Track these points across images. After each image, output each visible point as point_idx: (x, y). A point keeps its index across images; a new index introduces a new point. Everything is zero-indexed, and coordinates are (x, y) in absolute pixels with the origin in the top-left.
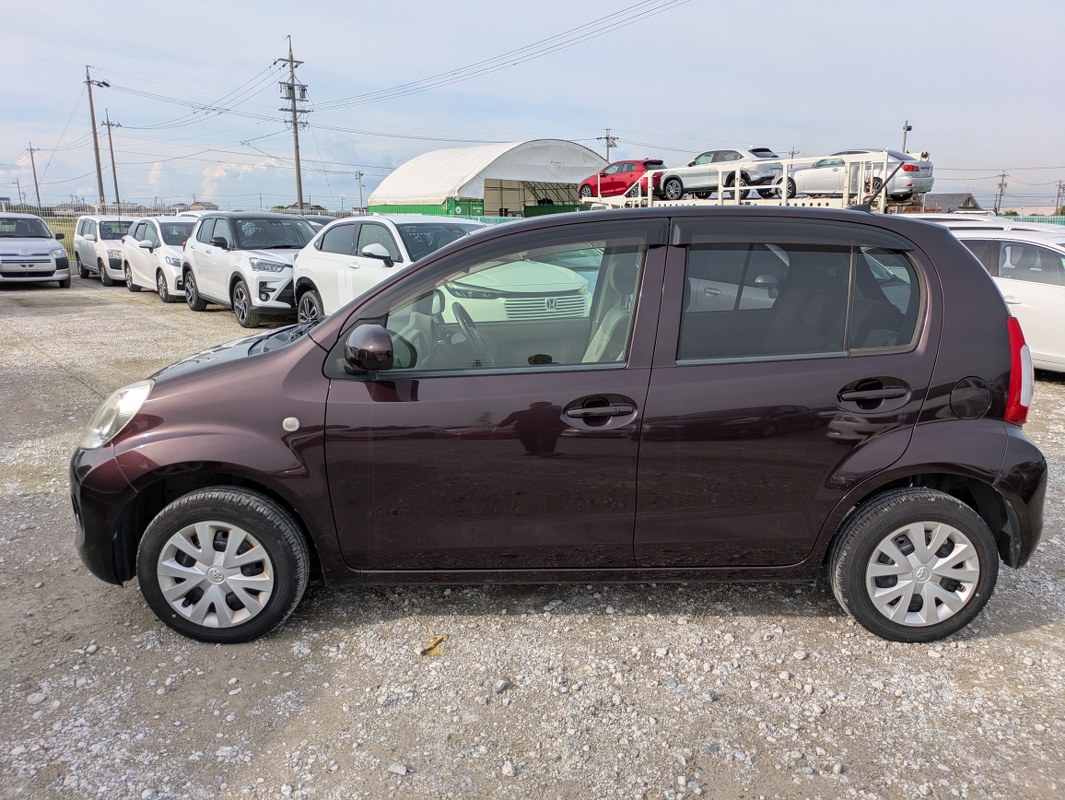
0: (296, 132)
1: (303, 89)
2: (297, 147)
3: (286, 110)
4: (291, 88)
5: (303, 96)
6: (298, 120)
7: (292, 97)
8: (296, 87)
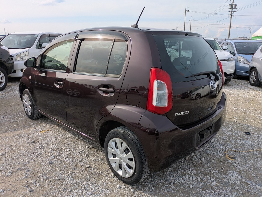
0: (231, 18)
1: (236, 5)
2: (231, 22)
3: (229, 12)
4: (232, 6)
5: (235, 7)
6: (233, 14)
7: (232, 8)
8: (234, 5)
